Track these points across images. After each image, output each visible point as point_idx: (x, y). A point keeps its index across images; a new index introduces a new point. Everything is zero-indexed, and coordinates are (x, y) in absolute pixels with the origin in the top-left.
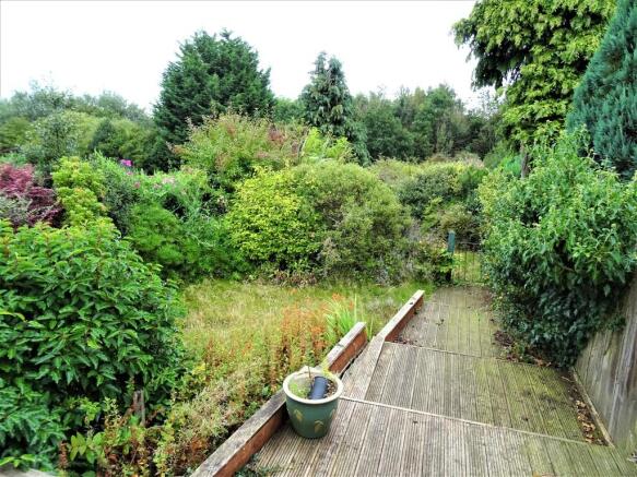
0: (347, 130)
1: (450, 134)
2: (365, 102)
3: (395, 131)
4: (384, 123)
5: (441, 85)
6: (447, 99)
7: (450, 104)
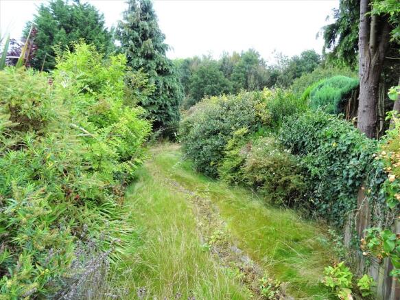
0: (158, 65)
1: (257, 82)
2: (199, 62)
3: (220, 80)
4: (212, 75)
5: (250, 50)
6: (255, 58)
7: (257, 62)
